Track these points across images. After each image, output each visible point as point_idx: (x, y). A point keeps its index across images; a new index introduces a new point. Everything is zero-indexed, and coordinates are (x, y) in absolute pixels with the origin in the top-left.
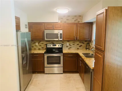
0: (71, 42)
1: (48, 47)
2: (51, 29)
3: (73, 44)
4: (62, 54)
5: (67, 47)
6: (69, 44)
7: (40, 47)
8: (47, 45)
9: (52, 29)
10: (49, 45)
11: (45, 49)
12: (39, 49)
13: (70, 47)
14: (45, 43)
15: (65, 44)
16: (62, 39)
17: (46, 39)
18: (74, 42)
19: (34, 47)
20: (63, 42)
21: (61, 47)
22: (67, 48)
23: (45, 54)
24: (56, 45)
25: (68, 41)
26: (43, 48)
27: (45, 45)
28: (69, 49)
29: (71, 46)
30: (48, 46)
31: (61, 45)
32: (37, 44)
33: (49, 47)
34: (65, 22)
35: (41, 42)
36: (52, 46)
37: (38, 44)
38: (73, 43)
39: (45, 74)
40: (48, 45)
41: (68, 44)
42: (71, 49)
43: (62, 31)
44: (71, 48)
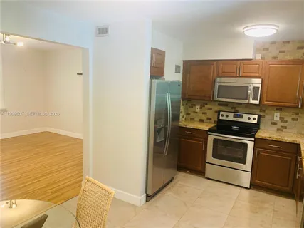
0: (286, 114)
1: (221, 118)
2: (232, 74)
3: (293, 119)
4: (253, 139)
5: (275, 123)
6: (280, 118)
7: (204, 117)
8: (219, 112)
9: (235, 75)
10: (225, 114)
11: (215, 122)
12: (202, 121)
13: (283, 124)
14: (217, 108)
15: (267, 114)
16: (257, 102)
17: (216, 99)
18: (297, 114)
19: (192, 114)
20: (264, 111)
21: (255, 122)
22: (274, 128)
23: (209, 133)
24: (241, 117)
25: (279, 109)
26: (210, 119)
27: (216, 112)
28: (278, 130)
29: (286, 122)
30: (223, 116)
31: (256, 117)
32: (198, 108)
33: (224, 118)
34: (275, 58)
35: (207, 104)
36: (231, 117)
37: (201, 108)
38: (294, 116)
39: (206, 178)
40: (221, 113)
41: (277, 116)
42: (284, 130)
43: (259, 81)
44: (285, 128)
